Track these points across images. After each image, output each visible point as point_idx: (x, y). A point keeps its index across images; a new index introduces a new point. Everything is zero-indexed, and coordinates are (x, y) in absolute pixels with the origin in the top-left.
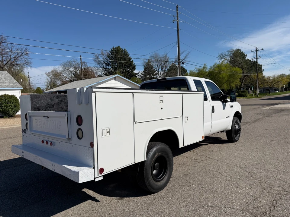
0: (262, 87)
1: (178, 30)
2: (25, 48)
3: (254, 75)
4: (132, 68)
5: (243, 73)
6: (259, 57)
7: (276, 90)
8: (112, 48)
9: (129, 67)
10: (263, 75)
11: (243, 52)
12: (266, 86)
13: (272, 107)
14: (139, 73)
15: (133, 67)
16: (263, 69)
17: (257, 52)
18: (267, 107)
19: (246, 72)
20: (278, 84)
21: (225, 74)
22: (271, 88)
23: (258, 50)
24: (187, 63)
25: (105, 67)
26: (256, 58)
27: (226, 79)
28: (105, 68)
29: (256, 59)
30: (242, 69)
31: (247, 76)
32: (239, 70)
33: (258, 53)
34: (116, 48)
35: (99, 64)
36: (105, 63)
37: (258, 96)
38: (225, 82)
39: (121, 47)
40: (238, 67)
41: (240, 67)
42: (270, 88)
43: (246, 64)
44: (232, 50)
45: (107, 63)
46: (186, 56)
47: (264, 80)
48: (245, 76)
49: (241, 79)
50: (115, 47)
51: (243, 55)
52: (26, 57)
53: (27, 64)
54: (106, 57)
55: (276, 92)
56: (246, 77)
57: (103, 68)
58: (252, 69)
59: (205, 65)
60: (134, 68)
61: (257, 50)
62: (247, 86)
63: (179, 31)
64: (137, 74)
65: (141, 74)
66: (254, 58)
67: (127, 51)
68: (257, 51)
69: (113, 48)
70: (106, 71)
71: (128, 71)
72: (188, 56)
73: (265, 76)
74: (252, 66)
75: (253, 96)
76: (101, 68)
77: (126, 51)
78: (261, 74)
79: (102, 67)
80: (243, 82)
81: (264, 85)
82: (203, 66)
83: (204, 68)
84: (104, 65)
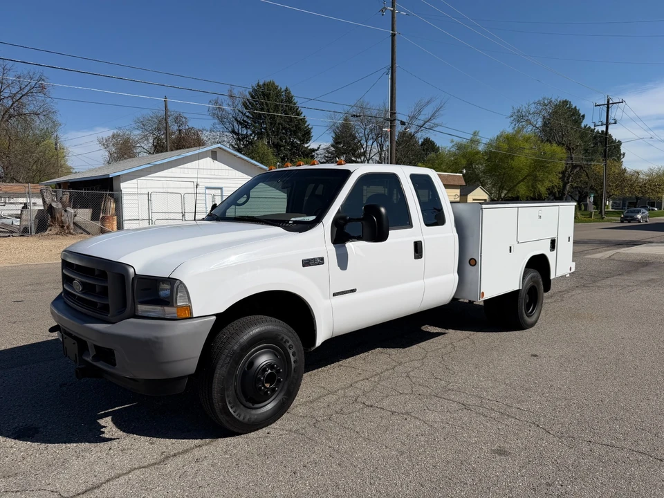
0: (616, 195)
1: (393, 35)
2: (38, 76)
3: (598, 166)
4: (303, 136)
5: (571, 159)
6: (613, 121)
7: (653, 205)
8: (255, 85)
9: (295, 133)
10: (623, 167)
11: (575, 107)
12: (627, 195)
13: (618, 251)
14: (319, 148)
15: (305, 134)
16: (622, 152)
17: (608, 108)
18: (605, 250)
19: (578, 158)
20: (658, 189)
21: (523, 160)
22: (640, 198)
23: (611, 102)
24: (436, 129)
25: (237, 131)
26: (605, 121)
27: (525, 172)
28: (237, 134)
29: (605, 126)
30: (569, 149)
31: (581, 167)
32: (560, 151)
33: (610, 109)
34: (264, 85)
35: (222, 122)
36: (238, 121)
37: (603, 218)
38: (522, 180)
39: (276, 84)
40: (559, 144)
41: (563, 144)
42: (637, 198)
43: (581, 137)
44: (546, 102)
45: (243, 120)
46: (435, 113)
47: (623, 179)
48: (574, 167)
49: (563, 173)
50: (261, 83)
51: (575, 117)
52: (40, 97)
53: (44, 113)
54: (240, 107)
55: (653, 210)
56: (578, 169)
57: (233, 132)
58: (594, 152)
59: (475, 134)
60: (307, 135)
61: (608, 102)
62: (579, 192)
63: (396, 37)
64: (313, 150)
65: (323, 152)
66: (600, 123)
67: (292, 93)
68: (608, 104)
69: (258, 85)
70: (239, 139)
71: (293, 144)
72: (441, 112)
73: (628, 170)
74: (596, 144)
75: (591, 217)
76: (227, 133)
77: (289, 93)
78: (617, 164)
79: (230, 129)
80: (569, 182)
81: (622, 192)
82: (469, 137)
83: (472, 141)
84: (236, 124)
